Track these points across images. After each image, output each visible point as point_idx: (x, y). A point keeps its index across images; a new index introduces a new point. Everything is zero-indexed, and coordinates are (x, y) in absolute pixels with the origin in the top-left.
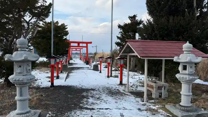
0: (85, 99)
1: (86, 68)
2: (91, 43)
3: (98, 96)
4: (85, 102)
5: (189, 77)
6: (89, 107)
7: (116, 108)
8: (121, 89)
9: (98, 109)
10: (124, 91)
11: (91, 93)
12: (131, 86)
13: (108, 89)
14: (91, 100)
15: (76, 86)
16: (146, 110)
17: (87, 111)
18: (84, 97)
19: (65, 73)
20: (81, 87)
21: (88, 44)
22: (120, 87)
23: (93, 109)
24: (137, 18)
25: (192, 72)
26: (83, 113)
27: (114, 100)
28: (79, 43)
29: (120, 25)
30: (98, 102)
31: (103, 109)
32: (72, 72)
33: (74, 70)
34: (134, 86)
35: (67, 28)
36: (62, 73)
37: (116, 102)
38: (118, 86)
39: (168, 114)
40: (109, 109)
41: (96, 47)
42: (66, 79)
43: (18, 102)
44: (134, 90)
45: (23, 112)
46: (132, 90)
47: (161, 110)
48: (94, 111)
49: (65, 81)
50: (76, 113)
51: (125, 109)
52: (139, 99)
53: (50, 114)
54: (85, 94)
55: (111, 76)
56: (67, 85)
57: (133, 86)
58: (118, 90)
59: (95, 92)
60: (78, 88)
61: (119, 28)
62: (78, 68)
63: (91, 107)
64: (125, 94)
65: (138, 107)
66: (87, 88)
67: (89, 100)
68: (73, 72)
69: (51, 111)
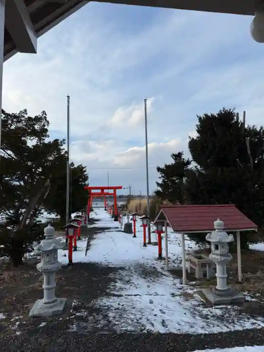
0: (113, 284)
1: (114, 228)
2: (120, 188)
3: (127, 278)
4: (112, 287)
5: (221, 259)
6: (116, 293)
7: (146, 294)
8: (159, 265)
9: (126, 295)
10: (163, 269)
11: (120, 274)
12: (174, 262)
13: (141, 267)
14: (119, 284)
15: (101, 263)
16: (180, 295)
17: (114, 298)
18: (111, 280)
19: (84, 239)
20: (107, 265)
21: (117, 190)
22: (159, 262)
23: (121, 296)
24: (183, 157)
25: (224, 252)
26: (110, 300)
27: (147, 284)
28: (102, 189)
29: (159, 167)
30: (128, 286)
31: (131, 295)
32: (93, 238)
33: (96, 233)
34: (178, 260)
35: (85, 171)
36: (80, 239)
37: (148, 286)
38: (156, 262)
39: (202, 300)
40: (138, 296)
41: (129, 189)
42: (87, 250)
43: (45, 291)
44: (176, 266)
45: (50, 300)
46: (174, 266)
47: (197, 295)
48: (121, 298)
49: (86, 255)
50: (103, 301)
51: (157, 294)
52: (177, 281)
53: (75, 303)
54: (111, 276)
55: (150, 243)
56: (88, 262)
57: (176, 261)
58: (154, 268)
59: (124, 273)
60: (104, 266)
61: (158, 171)
62: (103, 229)
63: (118, 293)
64: (162, 274)
65: (172, 292)
66: (114, 266)
67: (117, 284)
68: (95, 238)
69: (76, 298)
